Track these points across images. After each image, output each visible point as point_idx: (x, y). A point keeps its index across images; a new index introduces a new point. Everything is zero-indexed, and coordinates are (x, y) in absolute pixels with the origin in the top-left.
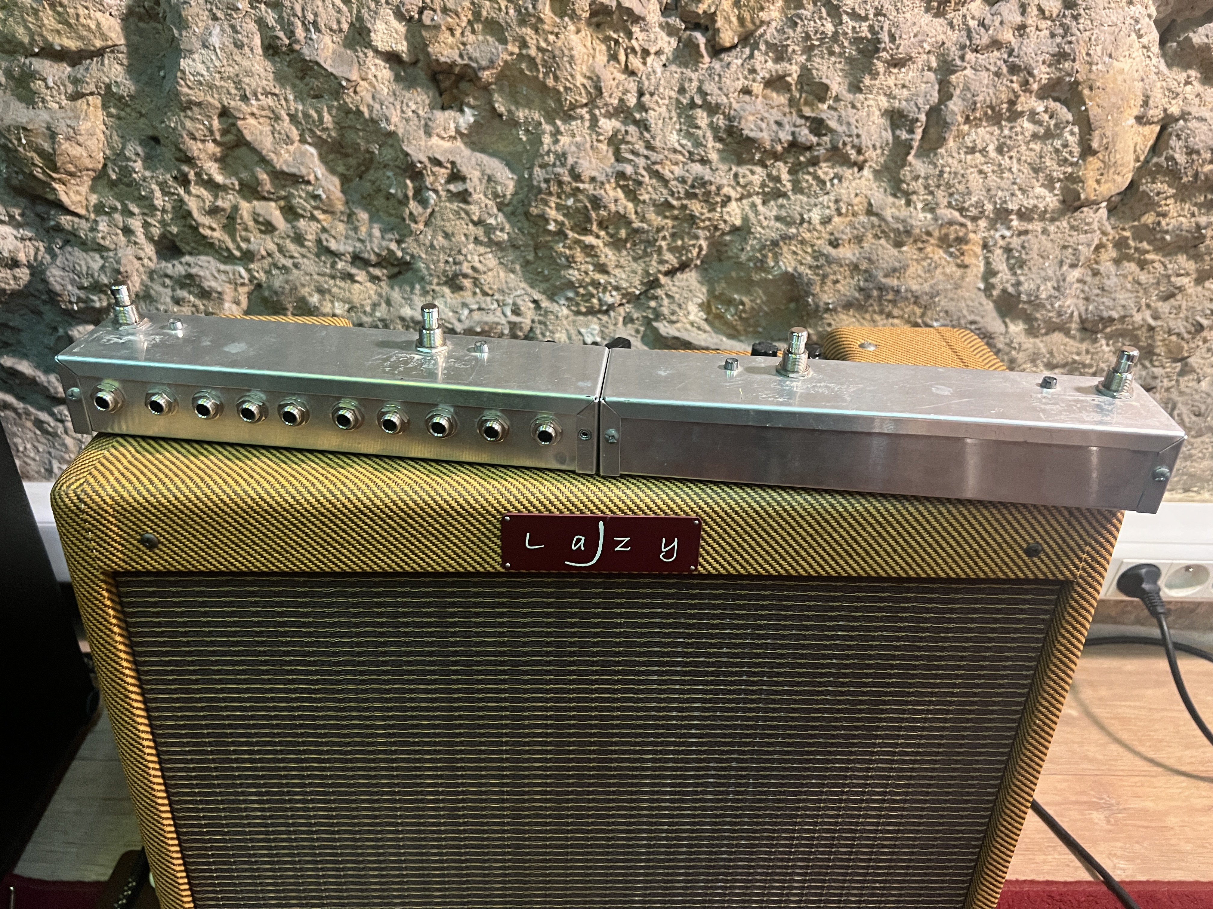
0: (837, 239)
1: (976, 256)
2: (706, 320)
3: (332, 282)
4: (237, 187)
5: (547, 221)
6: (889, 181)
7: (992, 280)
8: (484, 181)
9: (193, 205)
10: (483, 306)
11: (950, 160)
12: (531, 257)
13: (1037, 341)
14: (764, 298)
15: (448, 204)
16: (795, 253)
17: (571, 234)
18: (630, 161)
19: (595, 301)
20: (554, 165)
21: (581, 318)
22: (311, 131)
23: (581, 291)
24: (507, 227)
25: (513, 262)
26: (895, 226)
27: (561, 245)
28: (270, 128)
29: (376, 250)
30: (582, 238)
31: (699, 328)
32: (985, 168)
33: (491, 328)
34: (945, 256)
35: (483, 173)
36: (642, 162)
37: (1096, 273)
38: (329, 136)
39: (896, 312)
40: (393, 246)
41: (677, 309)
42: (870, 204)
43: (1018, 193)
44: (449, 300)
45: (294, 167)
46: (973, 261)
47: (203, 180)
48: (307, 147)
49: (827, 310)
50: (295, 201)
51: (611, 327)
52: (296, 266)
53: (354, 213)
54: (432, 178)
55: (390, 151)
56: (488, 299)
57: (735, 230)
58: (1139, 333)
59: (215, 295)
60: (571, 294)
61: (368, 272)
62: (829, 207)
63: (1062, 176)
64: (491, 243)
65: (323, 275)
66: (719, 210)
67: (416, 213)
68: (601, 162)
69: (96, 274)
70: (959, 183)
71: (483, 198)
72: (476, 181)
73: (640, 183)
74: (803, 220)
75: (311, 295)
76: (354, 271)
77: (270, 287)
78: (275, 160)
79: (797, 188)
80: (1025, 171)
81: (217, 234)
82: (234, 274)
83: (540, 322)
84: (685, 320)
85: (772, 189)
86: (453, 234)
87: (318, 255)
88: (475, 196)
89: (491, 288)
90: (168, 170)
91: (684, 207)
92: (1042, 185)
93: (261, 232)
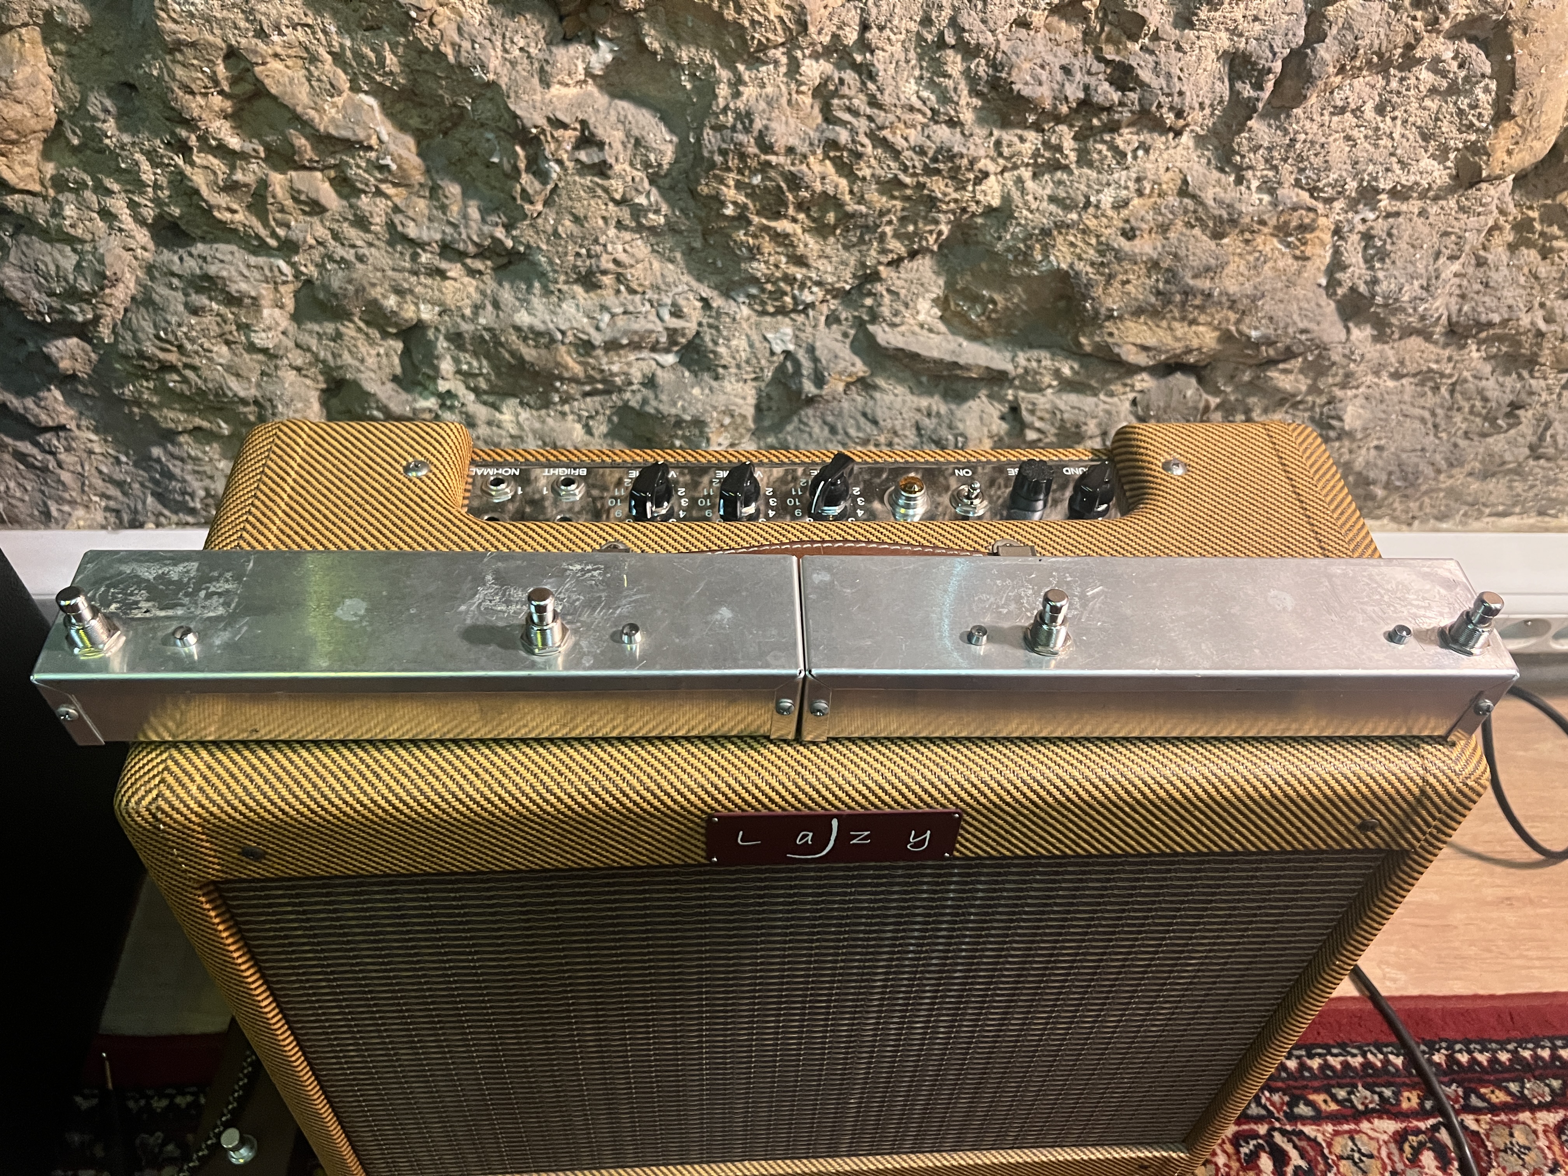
0: (1132, 229)
1: (1323, 244)
2: (941, 318)
3: (413, 279)
4: (262, 155)
5: (723, 204)
6: (1216, 148)
7: (1339, 275)
8: (630, 146)
9: (199, 179)
10: (631, 308)
11: (1308, 124)
12: (698, 244)
13: (1386, 347)
14: (1024, 297)
15: (577, 178)
16: (1072, 244)
17: (756, 219)
18: (844, 123)
19: (788, 299)
20: (734, 129)
21: (768, 319)
22: (367, 76)
23: (769, 287)
24: (664, 208)
25: (671, 250)
26: (1217, 212)
27: (742, 232)
28: (304, 72)
29: (475, 238)
30: (773, 224)
31: (930, 330)
32: (1355, 133)
33: (642, 338)
34: (1280, 246)
35: (628, 135)
36: (862, 125)
37: (1481, 263)
38: (394, 82)
39: (1202, 319)
40: (500, 233)
41: (902, 309)
42: (1185, 182)
43: (1396, 167)
44: (582, 301)
45: (346, 128)
46: (1318, 251)
47: (210, 146)
48: (362, 96)
49: (1110, 317)
50: (351, 172)
51: (809, 329)
52: (361, 259)
53: (440, 187)
54: (553, 146)
55: (489, 106)
56: (638, 298)
57: (990, 211)
58: (1524, 338)
59: (247, 301)
60: (754, 291)
61: (464, 265)
62: (1127, 188)
63: (1461, 146)
64: (640, 228)
65: (402, 270)
66: (970, 188)
67: (530, 191)
68: (803, 122)
69: (71, 277)
70: (1316, 155)
71: (628, 169)
72: (617, 146)
73: (859, 156)
74: (1088, 204)
75: (385, 297)
76: (444, 265)
77: (326, 288)
78: (317, 120)
79: (1084, 159)
80: (1411, 137)
81: (239, 217)
82: (271, 270)
83: (710, 326)
84: (912, 321)
85: (1048, 159)
86: (585, 217)
87: (391, 243)
88: (617, 168)
89: (640, 285)
90: (156, 133)
91: (921, 186)
92: (1433, 157)
93: (304, 213)
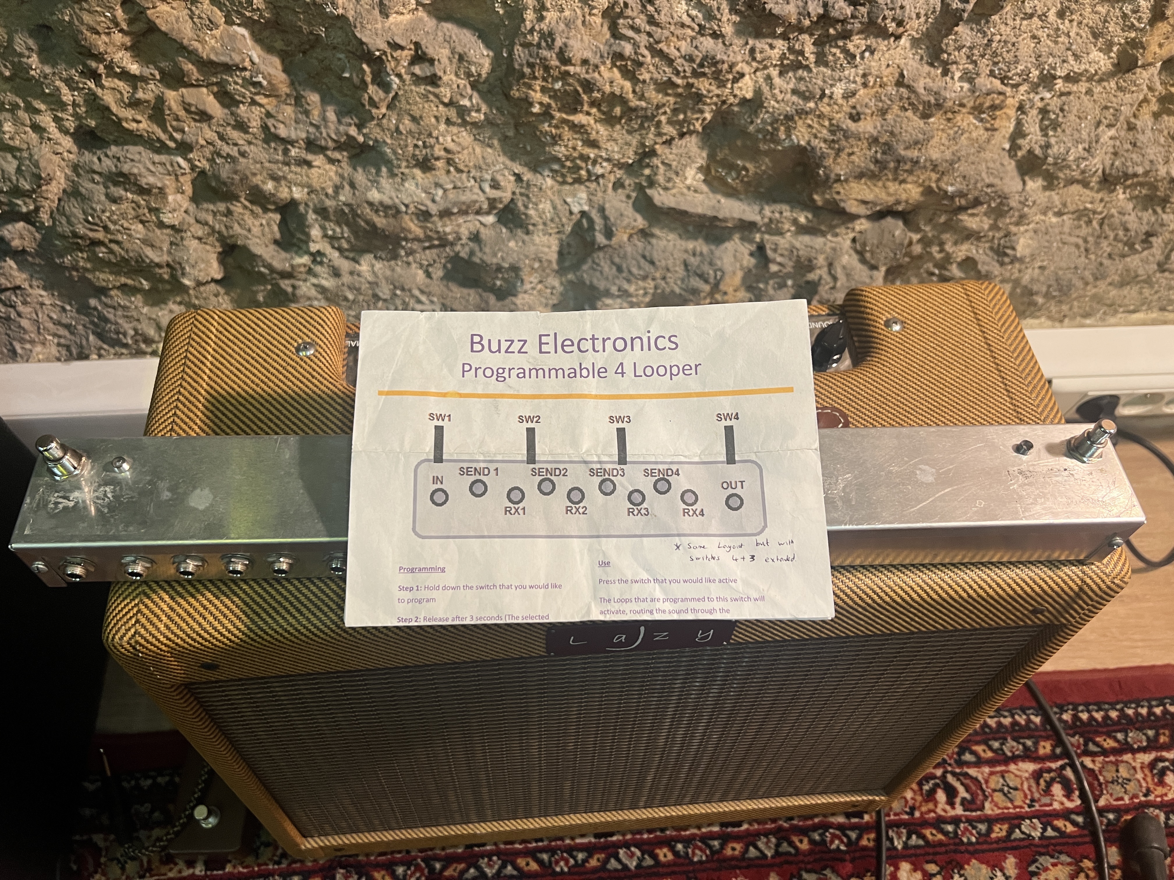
0: (858, 114)
1: (1009, 118)
2: (705, 181)
3: (286, 169)
4: (158, 77)
5: (531, 104)
6: (927, 48)
7: (1020, 142)
8: (455, 61)
9: (109, 99)
10: (459, 184)
11: (1003, 27)
12: (511, 133)
13: (1053, 193)
14: (770, 164)
15: (413, 87)
16: (810, 126)
17: (557, 115)
18: (628, 39)
19: (583, 173)
20: (539, 46)
21: (567, 187)
22: (238, 12)
23: (568, 164)
24: (484, 108)
25: (490, 138)
26: (926, 99)
27: (546, 124)
28: (187, 11)
29: (334, 136)
30: (571, 118)
31: (696, 191)
32: (1040, 33)
33: (469, 206)
34: (974, 121)
35: (453, 52)
36: (643, 40)
37: (1131, 127)
38: (261, 16)
39: (910, 179)
40: (353, 131)
41: (674, 176)
42: (902, 75)
43: (1071, 59)
44: (420, 180)
45: (223, 54)
46: (1006, 123)
47: (116, 73)
48: (235, 27)
49: (838, 180)
50: (231, 88)
51: (600, 194)
52: (243, 154)
53: (303, 97)
54: (393, 64)
55: (339, 33)
56: (464, 176)
57: (744, 102)
58: (1160, 184)
59: (155, 191)
60: (556, 167)
61: (326, 156)
62: (855, 82)
63: (1123, 41)
64: (464, 123)
65: (277, 162)
66: (729, 86)
67: (376, 99)
68: (594, 38)
69: (14, 178)
70: (1008, 52)
71: (454, 78)
72: (445, 61)
73: (641, 64)
74: (823, 95)
75: (264, 183)
76: (310, 157)
77: (217, 177)
78: (200, 50)
79: (821, 60)
80: (1084, 35)
81: (143, 125)
82: (172, 165)
83: (522, 194)
84: (681, 185)
85: (792, 61)
86: (421, 117)
87: (266, 141)
88: (445, 78)
89: (466, 166)
90: (71, 65)
91: (690, 86)
92: (1100, 50)
93: (195, 120)
